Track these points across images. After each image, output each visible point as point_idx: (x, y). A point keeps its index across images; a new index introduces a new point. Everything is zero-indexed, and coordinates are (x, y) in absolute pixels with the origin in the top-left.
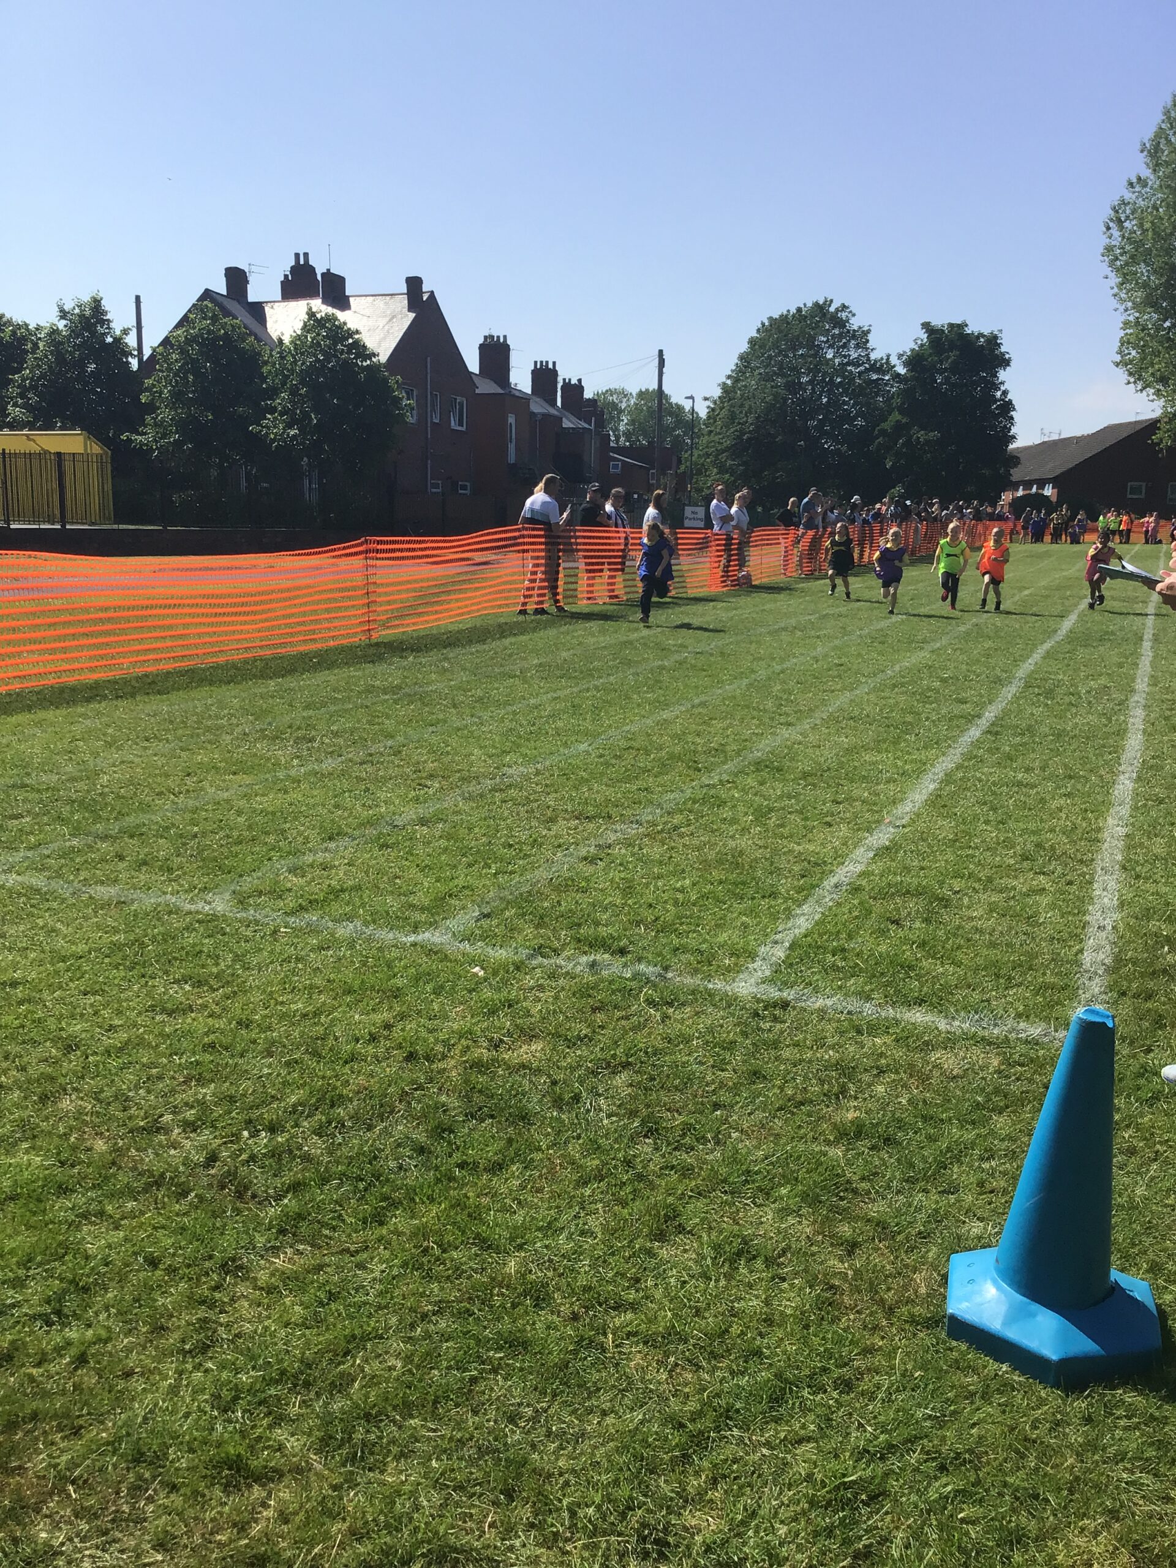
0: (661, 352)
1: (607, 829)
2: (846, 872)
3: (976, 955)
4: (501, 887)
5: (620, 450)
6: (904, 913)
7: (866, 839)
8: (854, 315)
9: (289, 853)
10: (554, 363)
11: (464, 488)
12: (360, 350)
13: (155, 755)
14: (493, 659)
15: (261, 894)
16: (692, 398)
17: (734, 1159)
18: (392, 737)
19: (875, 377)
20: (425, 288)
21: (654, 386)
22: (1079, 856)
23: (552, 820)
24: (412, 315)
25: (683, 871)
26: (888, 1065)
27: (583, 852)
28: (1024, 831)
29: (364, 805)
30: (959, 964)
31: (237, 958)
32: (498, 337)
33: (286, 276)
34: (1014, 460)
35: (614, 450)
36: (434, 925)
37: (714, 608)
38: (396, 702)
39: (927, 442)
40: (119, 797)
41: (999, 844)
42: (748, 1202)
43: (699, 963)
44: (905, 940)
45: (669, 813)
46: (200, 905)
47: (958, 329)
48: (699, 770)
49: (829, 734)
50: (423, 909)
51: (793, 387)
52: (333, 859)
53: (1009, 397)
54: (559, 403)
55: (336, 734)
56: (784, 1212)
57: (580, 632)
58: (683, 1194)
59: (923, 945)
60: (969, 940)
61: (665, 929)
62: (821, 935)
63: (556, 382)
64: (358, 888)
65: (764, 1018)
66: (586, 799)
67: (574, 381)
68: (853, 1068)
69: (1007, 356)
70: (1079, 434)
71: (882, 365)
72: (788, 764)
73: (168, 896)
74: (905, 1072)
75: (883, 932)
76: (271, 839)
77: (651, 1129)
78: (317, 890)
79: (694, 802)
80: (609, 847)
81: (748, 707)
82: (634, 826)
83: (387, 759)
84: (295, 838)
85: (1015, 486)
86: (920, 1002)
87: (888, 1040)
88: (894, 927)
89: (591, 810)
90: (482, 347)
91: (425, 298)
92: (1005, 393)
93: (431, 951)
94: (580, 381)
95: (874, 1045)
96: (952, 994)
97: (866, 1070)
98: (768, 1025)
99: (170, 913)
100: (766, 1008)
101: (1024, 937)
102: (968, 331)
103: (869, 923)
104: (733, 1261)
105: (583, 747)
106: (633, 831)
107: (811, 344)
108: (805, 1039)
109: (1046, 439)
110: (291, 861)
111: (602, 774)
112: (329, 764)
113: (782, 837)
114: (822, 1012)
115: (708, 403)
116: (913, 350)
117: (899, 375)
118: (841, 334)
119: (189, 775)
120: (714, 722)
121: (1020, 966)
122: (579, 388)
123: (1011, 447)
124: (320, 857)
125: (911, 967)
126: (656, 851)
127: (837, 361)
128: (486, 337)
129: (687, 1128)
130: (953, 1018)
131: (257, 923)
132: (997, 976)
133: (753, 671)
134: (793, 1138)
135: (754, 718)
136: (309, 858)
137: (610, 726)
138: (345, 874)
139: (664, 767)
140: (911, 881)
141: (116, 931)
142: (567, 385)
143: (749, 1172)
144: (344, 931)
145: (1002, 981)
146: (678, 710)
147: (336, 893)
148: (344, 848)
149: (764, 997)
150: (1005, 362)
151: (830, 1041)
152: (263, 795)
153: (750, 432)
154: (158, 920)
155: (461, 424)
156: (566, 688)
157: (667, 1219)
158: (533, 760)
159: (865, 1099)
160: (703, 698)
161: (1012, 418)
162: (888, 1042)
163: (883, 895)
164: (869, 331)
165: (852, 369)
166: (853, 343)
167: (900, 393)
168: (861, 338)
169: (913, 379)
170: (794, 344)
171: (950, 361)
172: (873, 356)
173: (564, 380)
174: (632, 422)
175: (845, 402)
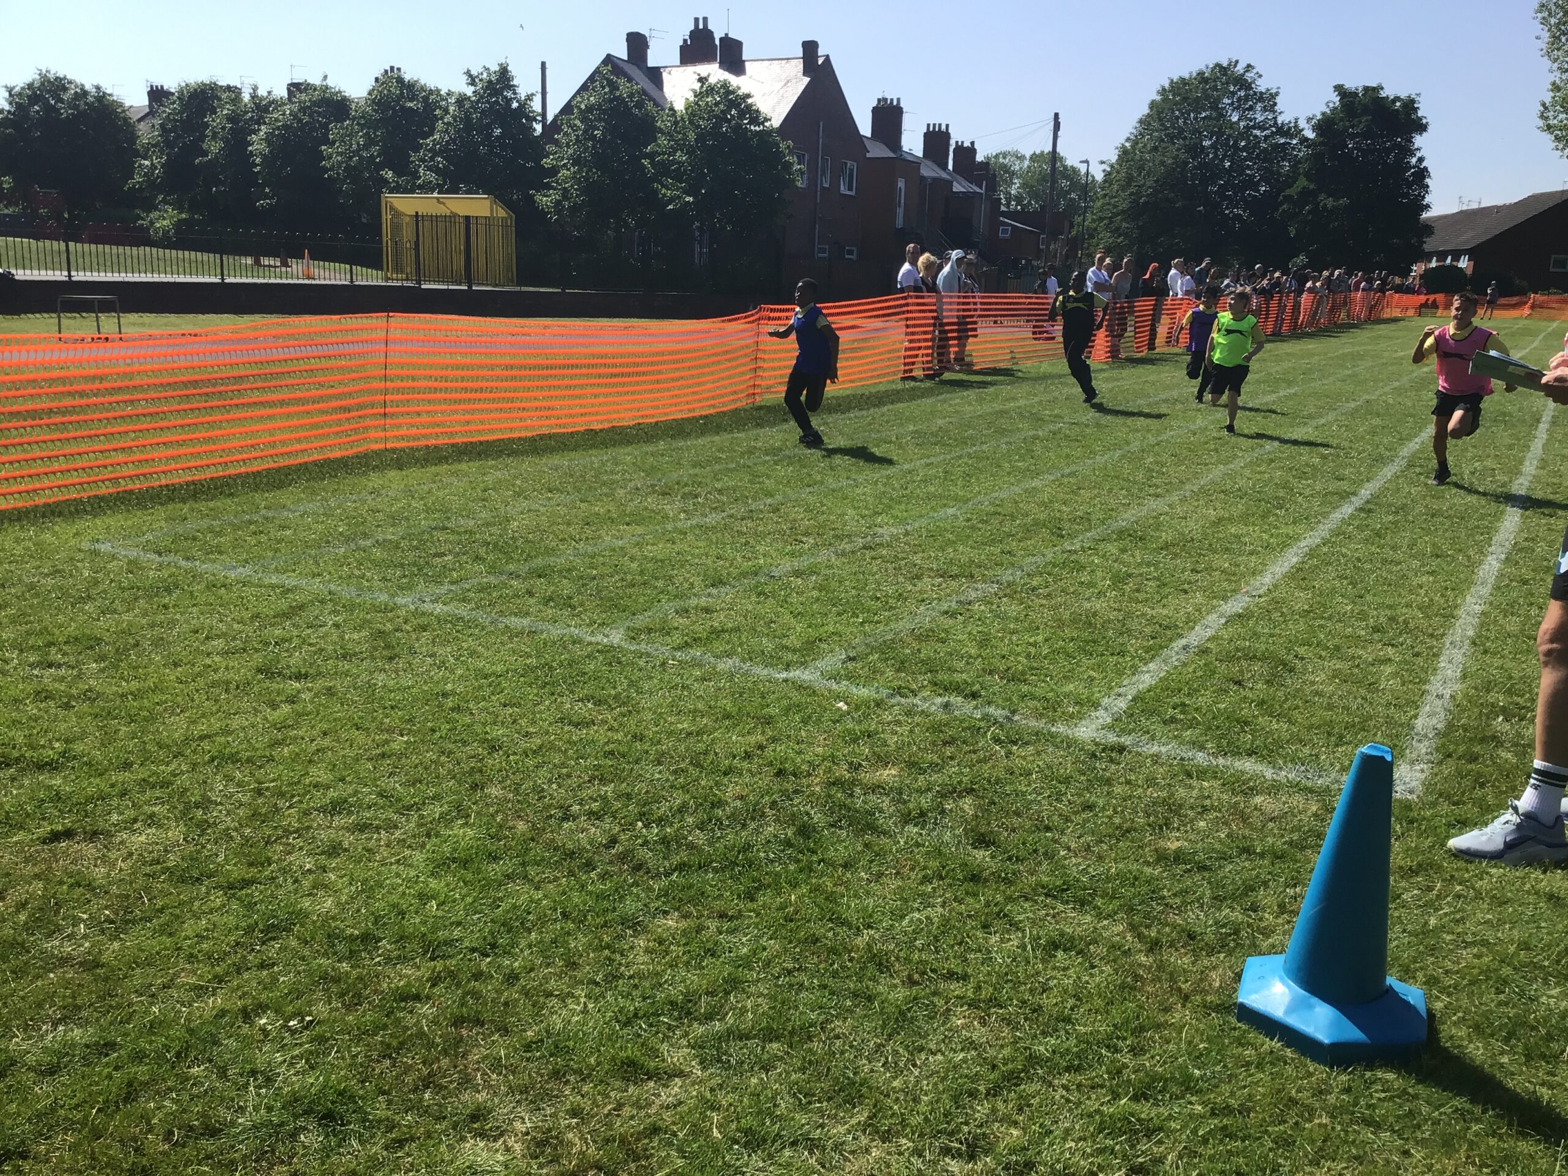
0: (1056, 115)
1: (967, 586)
2: (1196, 636)
4: (866, 635)
5: (1009, 215)
6: (1248, 675)
7: (1220, 606)
8: (1260, 76)
10: (947, 126)
11: (850, 252)
12: (755, 116)
13: (558, 505)
14: (870, 424)
15: (651, 630)
16: (1087, 162)
18: (772, 496)
19: (1282, 141)
20: (821, 51)
21: (1048, 148)
22: (1431, 631)
23: (919, 577)
24: (807, 80)
25: (1038, 628)
26: (1212, 805)
27: (945, 607)
28: (1380, 605)
29: (744, 557)
31: (632, 683)
32: (892, 100)
33: (685, 41)
34: (1428, 229)
35: (1003, 214)
36: (804, 664)
38: (776, 463)
39: (1335, 209)
40: (527, 541)
43: (1044, 709)
44: (1245, 699)
45: (1029, 575)
46: (599, 638)
47: (1372, 92)
48: (1063, 537)
49: (1198, 506)
50: (794, 651)
51: (1195, 150)
52: (715, 603)
53: (1424, 164)
54: (950, 167)
55: (720, 492)
57: (957, 401)
59: (1261, 703)
60: (1307, 702)
61: (1016, 678)
62: (1163, 691)
63: (948, 145)
64: (737, 630)
65: (1101, 759)
67: (967, 144)
68: (1179, 805)
69: (1424, 121)
70: (1500, 203)
71: (1290, 129)
72: (1152, 533)
73: (572, 629)
74: (1227, 812)
75: (1223, 691)
76: (660, 584)
78: (701, 630)
79: (1054, 566)
80: (970, 603)
81: (1117, 477)
82: (995, 585)
85: (1428, 257)
88: (1235, 687)
89: (955, 570)
90: (875, 111)
91: (820, 62)
92: (1421, 160)
93: (800, 687)
94: (973, 143)
96: (1283, 748)
98: (1104, 765)
99: (574, 643)
100: (1103, 751)
101: (1361, 702)
102: (1383, 94)
103: (1213, 681)
106: (995, 589)
107: (1215, 106)
109: (1465, 208)
111: (968, 537)
112: (712, 519)
114: (1156, 757)
115: (1104, 167)
116: (1323, 114)
117: (1307, 139)
118: (1247, 96)
119: (587, 524)
120: (1082, 491)
122: (972, 151)
123: (1425, 215)
124: (703, 601)
126: (1014, 608)
127: (1242, 124)
128: (879, 100)
135: (1122, 489)
138: (726, 617)
139: (1028, 532)
140: (1259, 646)
142: (960, 149)
144: (724, 666)
147: (717, 633)
149: (1102, 741)
150: (1422, 128)
152: (653, 545)
153: (1148, 195)
155: (850, 189)
158: (903, 521)
159: (1187, 831)
160: (1073, 468)
161: (1428, 186)
163: (1231, 658)
164: (1277, 94)
165: (1257, 132)
166: (1259, 106)
167: (1307, 159)
168: (1269, 100)
169: (1321, 144)
170: (1197, 106)
171: (1361, 126)
172: (1280, 120)
173: (957, 142)
174: (1024, 185)
175: (1249, 167)
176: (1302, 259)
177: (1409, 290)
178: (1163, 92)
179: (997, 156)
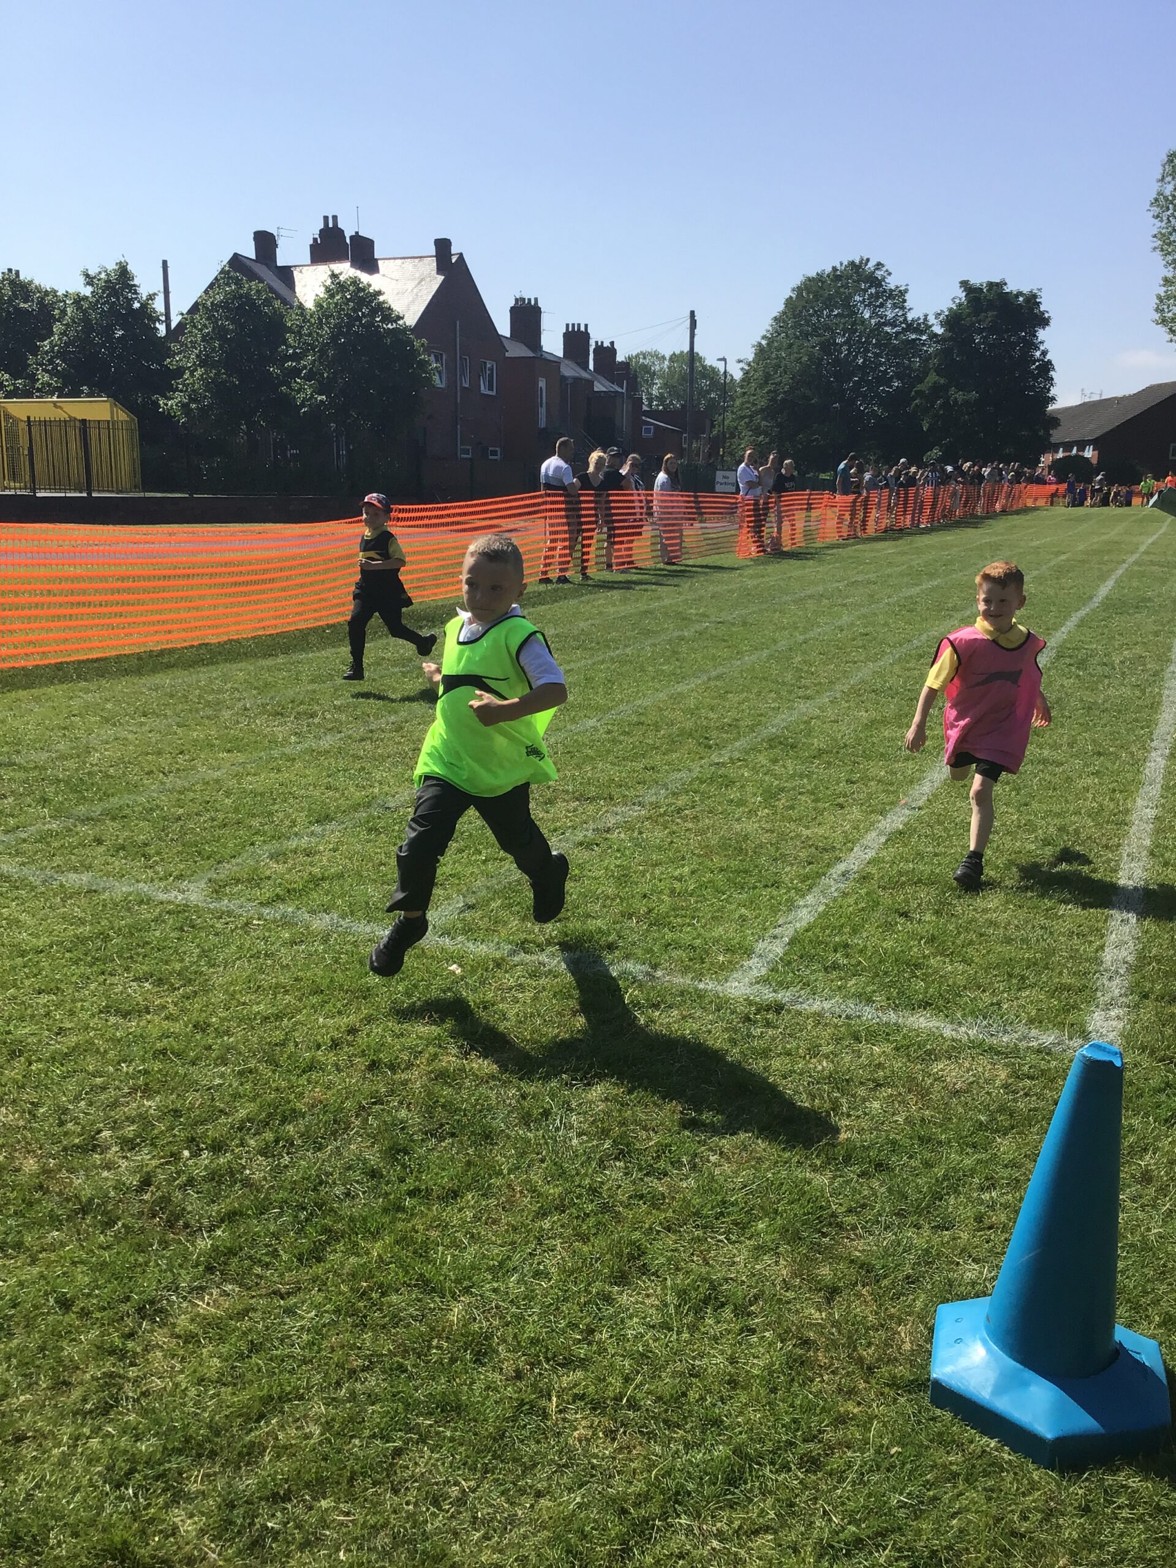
0: (692, 313)
1: (607, 812)
2: (855, 860)
3: (988, 952)
4: (489, 876)
5: (646, 414)
6: (914, 904)
7: (879, 822)
8: (890, 275)
9: (273, 837)
10: (586, 326)
11: (494, 453)
12: (386, 313)
15: (238, 881)
16: (724, 359)
17: (709, 1188)
19: (914, 337)
20: (454, 250)
21: (686, 348)
22: (1104, 842)
24: (441, 278)
25: (683, 858)
26: (886, 1078)
27: (580, 836)
28: (1049, 813)
29: (357, 786)
30: (968, 962)
32: (529, 300)
34: (1054, 421)
37: (740, 575)
39: (966, 403)
41: (1019, 827)
42: (722, 1237)
43: (691, 960)
44: (912, 936)
45: (674, 794)
47: (996, 288)
49: (849, 708)
51: (828, 347)
52: (317, 844)
53: (1048, 357)
54: (591, 367)
56: (760, 1250)
58: (651, 1228)
59: (932, 939)
60: (981, 935)
61: (658, 922)
62: (823, 929)
63: (588, 343)
65: (755, 1022)
66: (589, 779)
67: (606, 344)
68: (847, 1080)
69: (1046, 316)
70: (1120, 394)
71: (919, 324)
72: (804, 740)
73: (141, 885)
74: (903, 1086)
75: (889, 926)
76: (255, 823)
77: (624, 1151)
78: (297, 879)
79: (702, 782)
80: (608, 830)
82: (637, 808)
83: (388, 735)
84: (282, 821)
85: (1055, 448)
86: (926, 1005)
87: (888, 1048)
88: (902, 920)
90: (512, 310)
91: (454, 261)
92: (1045, 353)
94: (612, 343)
95: (872, 1054)
96: (960, 996)
97: (861, 1083)
98: (759, 1030)
100: (758, 1012)
101: (1040, 932)
102: (1006, 289)
103: (877, 915)
104: (698, 1311)
105: (592, 723)
106: (637, 812)
107: (847, 304)
108: (799, 1047)
109: (1087, 400)
110: (274, 846)
111: (608, 751)
113: (791, 820)
114: (818, 1016)
115: (741, 365)
116: (950, 310)
117: (936, 335)
118: (877, 294)
121: (1035, 964)
122: (611, 351)
123: (1050, 408)
124: (304, 842)
125: (917, 966)
126: (657, 835)
127: (873, 321)
128: (517, 300)
129: (662, 1150)
130: (960, 1024)
131: (230, 914)
132: (1010, 976)
133: (775, 642)
134: (777, 1162)
135: (771, 691)
136: (293, 844)
137: (622, 700)
138: (329, 861)
139: (673, 743)
140: (924, 869)
141: (82, 922)
142: (599, 347)
143: (724, 1202)
144: (321, 923)
145: (1014, 981)
146: (694, 683)
147: (316, 881)
148: (333, 832)
149: (757, 999)
150: (1045, 322)
151: (825, 1050)
153: (785, 392)
154: (129, 909)
155: (490, 389)
156: (579, 660)
157: (631, 1258)
159: (858, 1117)
160: (720, 670)
161: (1052, 379)
162: (888, 1051)
163: (894, 884)
164: (906, 291)
165: (888, 329)
166: (889, 304)
167: (937, 353)
168: (898, 297)
169: (950, 338)
170: (829, 304)
171: (987, 321)
172: (910, 316)
173: (597, 342)
174: (665, 385)
175: (881, 364)
176: (936, 452)
177: (1040, 481)
178: (799, 290)
179: (637, 356)
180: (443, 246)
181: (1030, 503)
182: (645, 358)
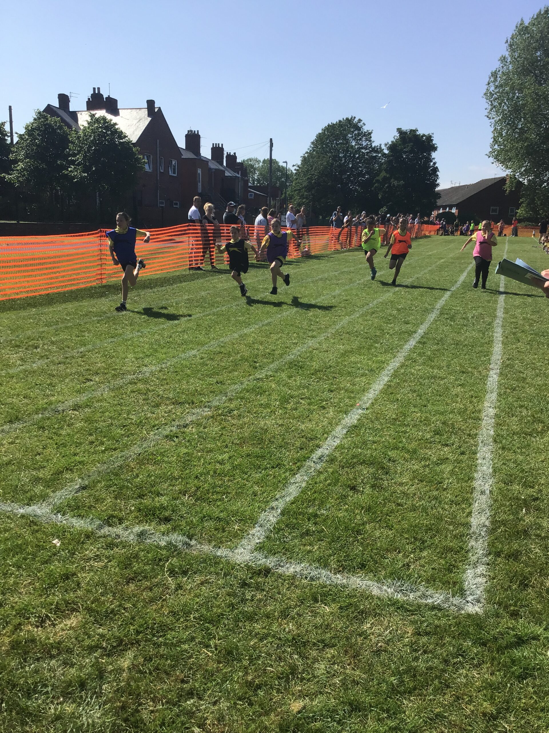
0: (271, 140)
5: (254, 188)
8: (365, 125)
10: (222, 145)
11: (176, 204)
16: (286, 162)
19: (374, 155)
20: (156, 105)
21: (268, 157)
24: (150, 119)
32: (195, 131)
33: (89, 99)
34: (438, 195)
35: (251, 187)
39: (398, 186)
47: (413, 132)
51: (336, 158)
53: (436, 165)
54: (225, 165)
63: (223, 154)
67: (232, 154)
69: (436, 146)
70: (468, 184)
71: (377, 149)
85: (438, 208)
90: (187, 136)
91: (156, 111)
92: (435, 163)
94: (235, 153)
102: (418, 133)
107: (345, 138)
109: (453, 186)
115: (296, 167)
116: (392, 142)
117: (385, 154)
118: (358, 133)
122: (234, 157)
123: (437, 189)
127: (356, 147)
128: (188, 131)
142: (229, 156)
150: (435, 149)
153: (315, 179)
155: (174, 173)
161: (438, 176)
164: (371, 133)
165: (363, 151)
166: (364, 139)
167: (385, 163)
168: (367, 136)
169: (392, 156)
170: (337, 138)
171: (409, 147)
172: (373, 145)
173: (227, 153)
174: (261, 174)
175: (360, 167)
176: (385, 209)
179: (247, 160)
180: (151, 104)
181: (427, 234)
182: (251, 161)
